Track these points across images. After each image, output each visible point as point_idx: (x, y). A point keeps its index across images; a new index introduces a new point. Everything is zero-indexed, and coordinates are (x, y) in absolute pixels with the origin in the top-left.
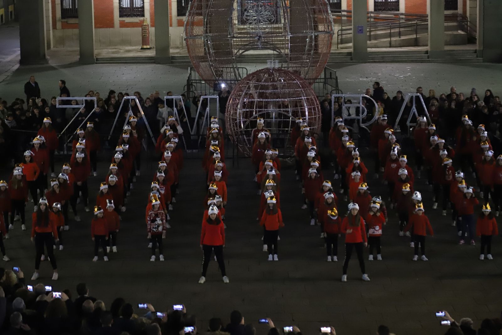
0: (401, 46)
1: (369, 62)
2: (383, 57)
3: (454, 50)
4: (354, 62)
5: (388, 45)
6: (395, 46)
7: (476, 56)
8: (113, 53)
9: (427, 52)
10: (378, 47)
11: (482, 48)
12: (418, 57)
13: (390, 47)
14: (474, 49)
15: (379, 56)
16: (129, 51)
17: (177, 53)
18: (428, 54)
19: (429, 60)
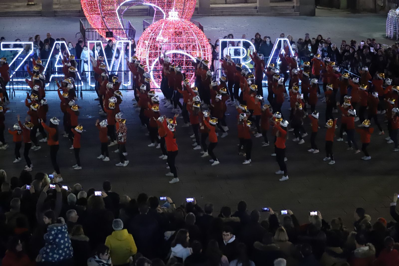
0: (234, 3)
1: (211, 16)
2: (222, 11)
3: (277, 6)
4: (200, 16)
5: (224, 2)
6: (229, 3)
7: (294, 11)
8: (6, 8)
9: (256, 8)
10: (216, 4)
11: (298, 5)
12: (249, 12)
13: (226, 3)
14: (292, 5)
15: (219, 11)
16: (18, 7)
17: (58, 8)
18: (257, 9)
19: (258, 14)
